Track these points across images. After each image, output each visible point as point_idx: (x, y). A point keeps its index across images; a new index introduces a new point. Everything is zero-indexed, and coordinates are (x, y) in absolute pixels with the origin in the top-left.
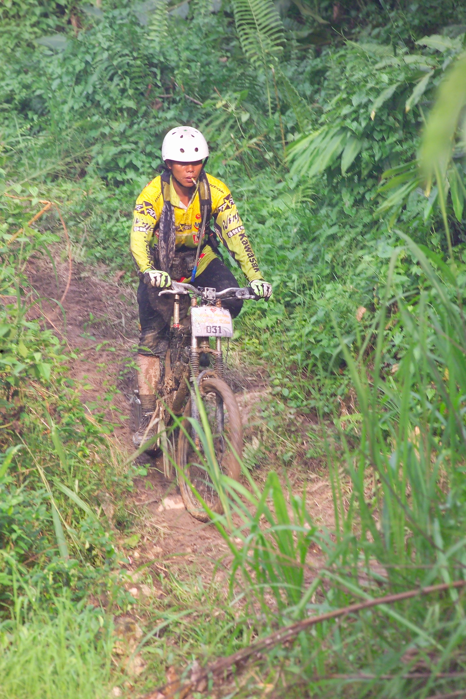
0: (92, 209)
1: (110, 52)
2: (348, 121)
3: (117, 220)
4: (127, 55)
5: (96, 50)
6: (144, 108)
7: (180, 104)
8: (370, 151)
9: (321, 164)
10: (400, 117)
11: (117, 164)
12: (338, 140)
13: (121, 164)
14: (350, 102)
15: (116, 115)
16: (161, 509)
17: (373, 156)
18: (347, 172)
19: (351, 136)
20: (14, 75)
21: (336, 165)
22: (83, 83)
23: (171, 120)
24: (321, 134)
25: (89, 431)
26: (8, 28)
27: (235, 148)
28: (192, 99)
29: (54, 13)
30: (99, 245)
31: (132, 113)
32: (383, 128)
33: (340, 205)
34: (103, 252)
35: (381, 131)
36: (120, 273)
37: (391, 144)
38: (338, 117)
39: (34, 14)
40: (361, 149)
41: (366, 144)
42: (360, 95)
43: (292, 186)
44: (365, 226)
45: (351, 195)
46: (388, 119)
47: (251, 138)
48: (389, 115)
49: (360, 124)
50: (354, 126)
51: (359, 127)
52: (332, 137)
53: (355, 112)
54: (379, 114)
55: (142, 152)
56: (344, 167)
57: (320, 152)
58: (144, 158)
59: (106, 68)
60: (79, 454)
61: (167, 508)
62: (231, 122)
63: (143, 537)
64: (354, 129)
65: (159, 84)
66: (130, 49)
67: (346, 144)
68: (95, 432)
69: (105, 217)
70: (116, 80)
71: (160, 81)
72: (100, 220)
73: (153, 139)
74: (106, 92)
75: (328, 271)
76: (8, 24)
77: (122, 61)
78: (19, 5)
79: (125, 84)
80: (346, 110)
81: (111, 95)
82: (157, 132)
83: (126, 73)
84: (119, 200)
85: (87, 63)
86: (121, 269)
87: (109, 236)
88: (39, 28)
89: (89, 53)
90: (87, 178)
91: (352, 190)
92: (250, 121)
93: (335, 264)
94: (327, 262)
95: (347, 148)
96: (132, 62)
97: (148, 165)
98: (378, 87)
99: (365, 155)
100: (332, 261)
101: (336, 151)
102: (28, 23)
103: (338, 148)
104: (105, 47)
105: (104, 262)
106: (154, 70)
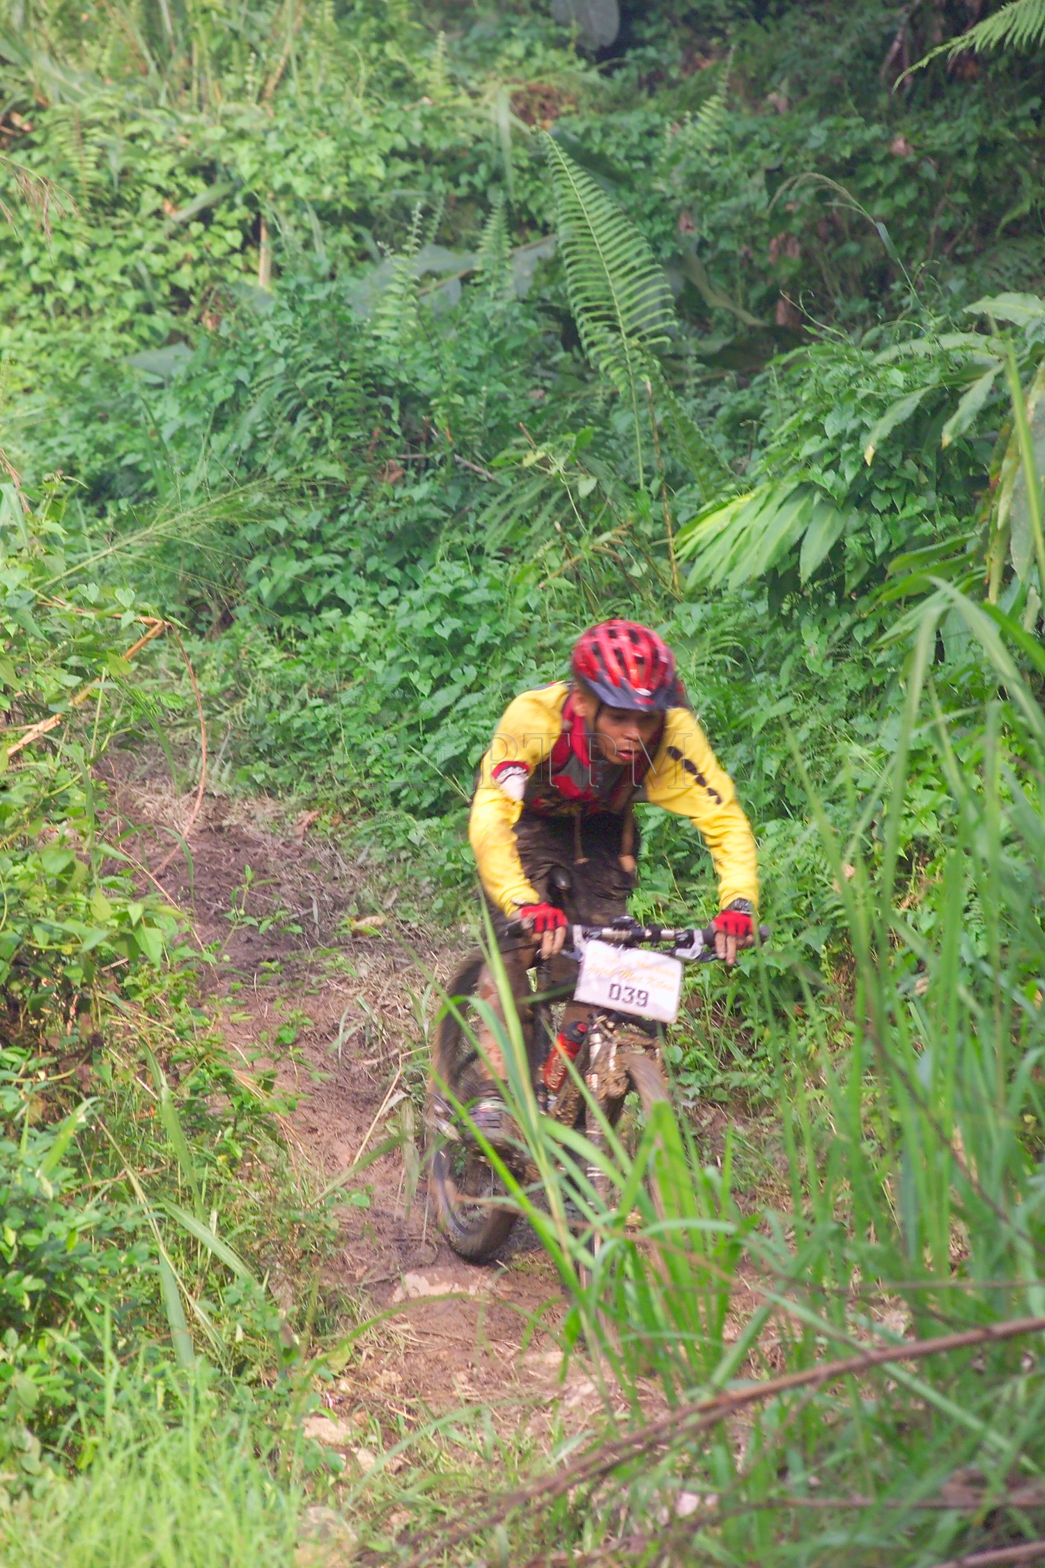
0: (247, 683)
1: (290, 361)
2: (816, 469)
3: (303, 705)
4: (327, 367)
5: (259, 357)
6: (363, 480)
7: (443, 470)
8: (864, 535)
9: (756, 562)
10: (930, 462)
11: (302, 599)
12: (793, 512)
13: (312, 599)
14: (819, 430)
15: (302, 495)
16: (398, 1296)
17: (871, 546)
18: (812, 580)
19: (822, 502)
20: (78, 426)
21: (789, 566)
22: (230, 428)
23: (422, 502)
24: (756, 498)
25: (241, 1107)
26: (65, 335)
27: (563, 553)
28: (467, 463)
29: (167, 305)
30: (261, 757)
31: (336, 490)
32: (893, 484)
33: (797, 652)
34: (272, 772)
35: (888, 490)
36: (308, 817)
37: (909, 519)
38: (792, 464)
39: (120, 304)
40: (845, 529)
41: (855, 519)
42: (842, 414)
43: (690, 630)
44: (851, 696)
45: (822, 632)
46: (902, 465)
47: (598, 531)
48: (905, 458)
49: (843, 477)
50: (829, 479)
51: (840, 481)
52: (780, 506)
53: (832, 450)
54: (884, 455)
55: (357, 572)
56: (806, 572)
57: (753, 537)
58: (361, 583)
59: (280, 396)
60: (221, 1160)
61: (413, 1294)
62: (556, 496)
63: (358, 1351)
64: (828, 486)
65: (397, 430)
66: (332, 355)
67: (810, 521)
68: (256, 1110)
69: (276, 699)
70: (302, 420)
71: (400, 423)
72: (263, 705)
73: (382, 545)
74: (282, 448)
75: (770, 797)
76: (63, 328)
77: (316, 380)
78: (89, 289)
79: (321, 430)
80: (811, 446)
81: (291, 452)
82: (391, 528)
83: (323, 405)
84: (308, 665)
85: (239, 384)
86: (310, 809)
87: (285, 739)
88: (133, 336)
89: (244, 364)
90: (236, 628)
91: (824, 621)
92: (597, 496)
93: (785, 782)
94: (768, 777)
95: (812, 527)
96: (337, 383)
97: (371, 599)
98: (882, 395)
99: (853, 544)
100: (779, 775)
101: (788, 535)
102: (108, 324)
103: (792, 528)
104: (280, 350)
105: (272, 795)
106: (386, 400)
